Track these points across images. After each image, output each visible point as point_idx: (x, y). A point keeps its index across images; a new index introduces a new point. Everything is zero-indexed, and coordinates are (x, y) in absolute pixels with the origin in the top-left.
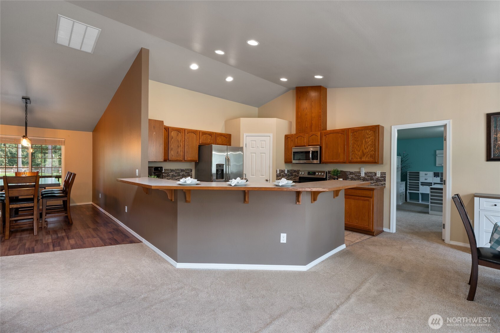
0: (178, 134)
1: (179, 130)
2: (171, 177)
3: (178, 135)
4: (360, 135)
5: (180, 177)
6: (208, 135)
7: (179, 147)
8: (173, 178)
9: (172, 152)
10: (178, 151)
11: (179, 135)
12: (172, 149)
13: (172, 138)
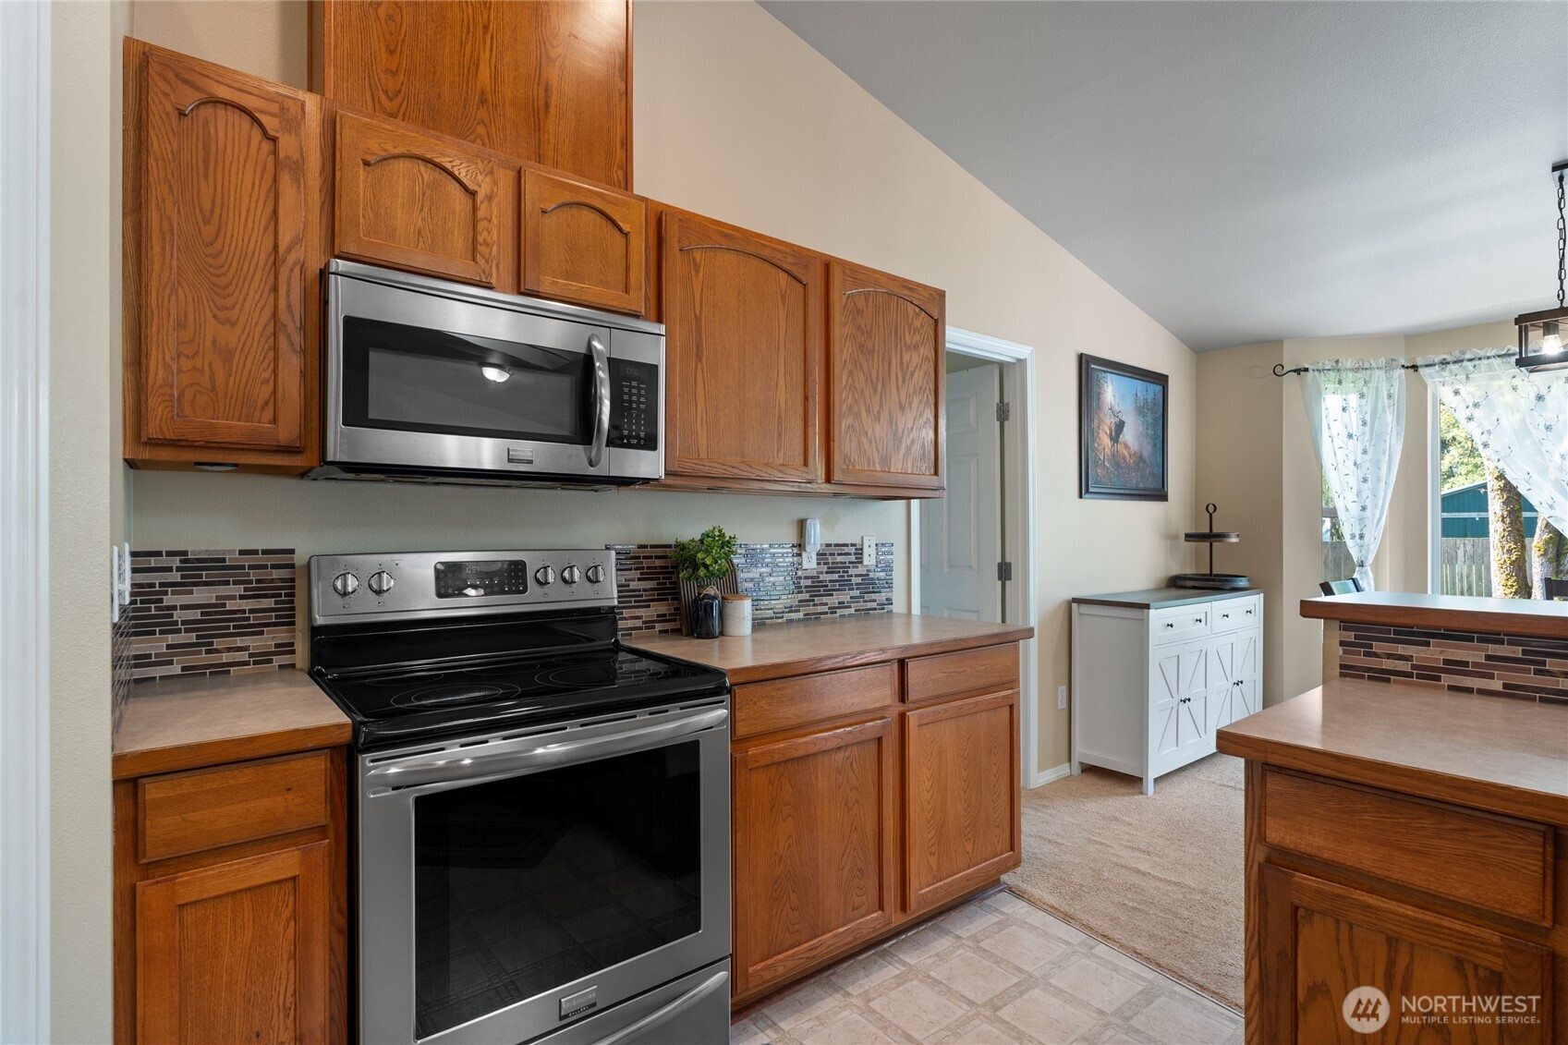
4: (881, 322)
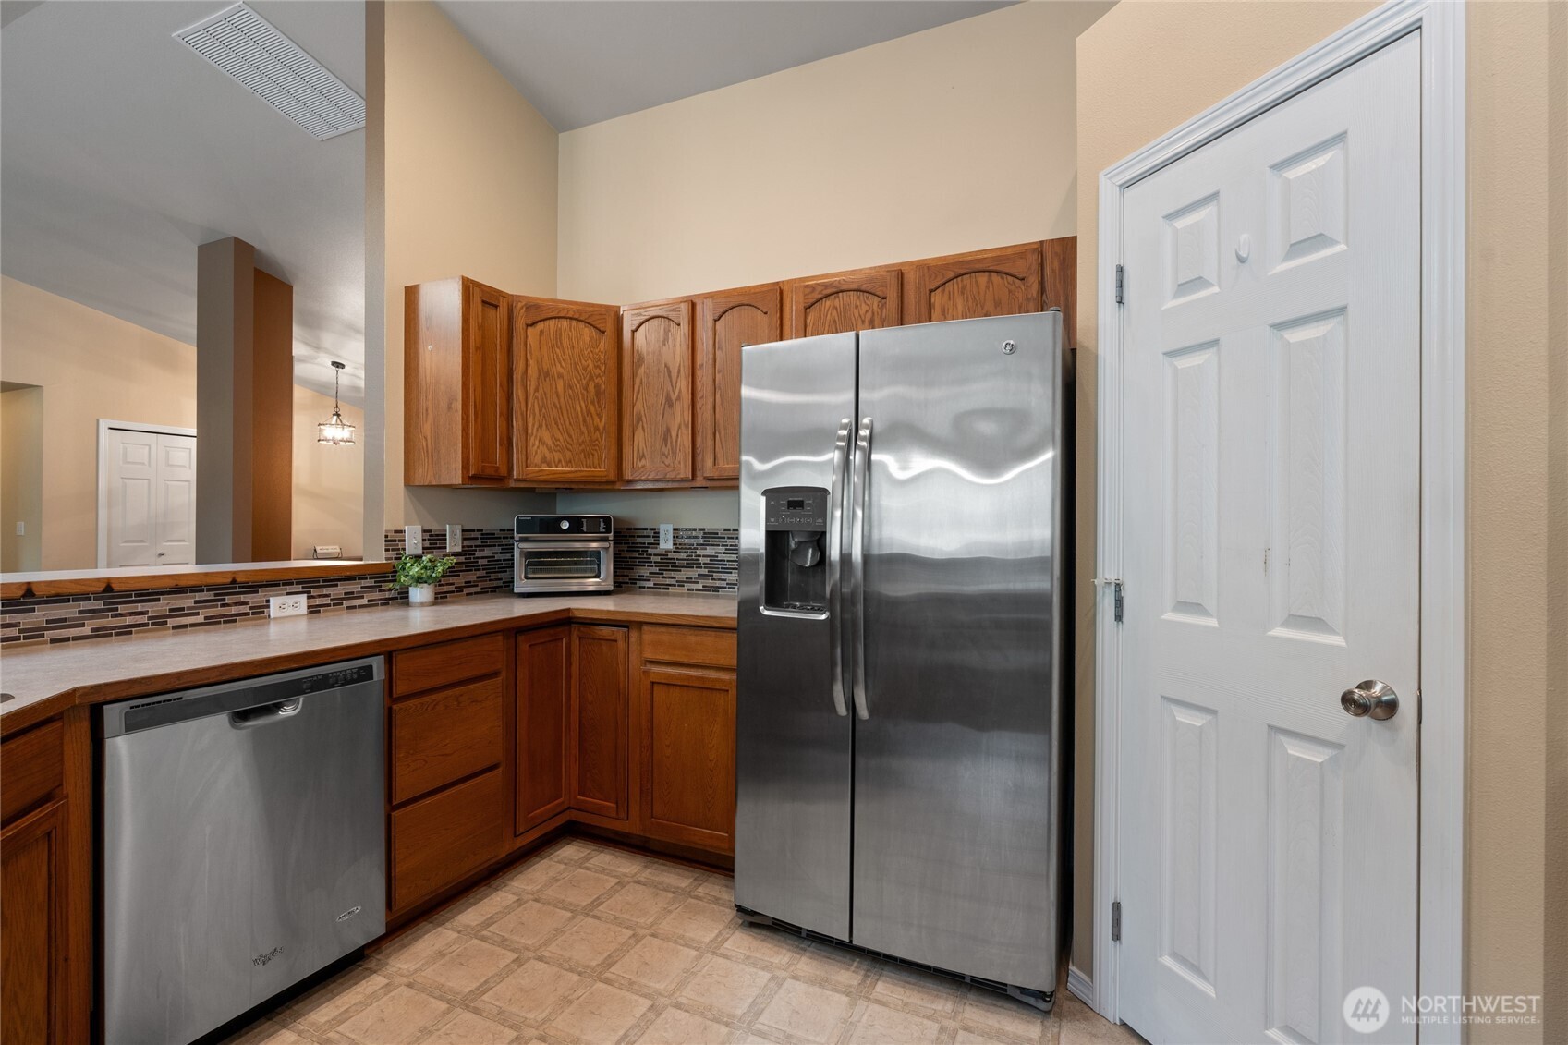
0: (667, 332)
1: (673, 309)
2: (656, 570)
3: (666, 341)
5: (699, 571)
7: (670, 406)
8: (666, 574)
9: (639, 435)
10: (668, 430)
11: (675, 341)
12: (640, 419)
13: (641, 361)
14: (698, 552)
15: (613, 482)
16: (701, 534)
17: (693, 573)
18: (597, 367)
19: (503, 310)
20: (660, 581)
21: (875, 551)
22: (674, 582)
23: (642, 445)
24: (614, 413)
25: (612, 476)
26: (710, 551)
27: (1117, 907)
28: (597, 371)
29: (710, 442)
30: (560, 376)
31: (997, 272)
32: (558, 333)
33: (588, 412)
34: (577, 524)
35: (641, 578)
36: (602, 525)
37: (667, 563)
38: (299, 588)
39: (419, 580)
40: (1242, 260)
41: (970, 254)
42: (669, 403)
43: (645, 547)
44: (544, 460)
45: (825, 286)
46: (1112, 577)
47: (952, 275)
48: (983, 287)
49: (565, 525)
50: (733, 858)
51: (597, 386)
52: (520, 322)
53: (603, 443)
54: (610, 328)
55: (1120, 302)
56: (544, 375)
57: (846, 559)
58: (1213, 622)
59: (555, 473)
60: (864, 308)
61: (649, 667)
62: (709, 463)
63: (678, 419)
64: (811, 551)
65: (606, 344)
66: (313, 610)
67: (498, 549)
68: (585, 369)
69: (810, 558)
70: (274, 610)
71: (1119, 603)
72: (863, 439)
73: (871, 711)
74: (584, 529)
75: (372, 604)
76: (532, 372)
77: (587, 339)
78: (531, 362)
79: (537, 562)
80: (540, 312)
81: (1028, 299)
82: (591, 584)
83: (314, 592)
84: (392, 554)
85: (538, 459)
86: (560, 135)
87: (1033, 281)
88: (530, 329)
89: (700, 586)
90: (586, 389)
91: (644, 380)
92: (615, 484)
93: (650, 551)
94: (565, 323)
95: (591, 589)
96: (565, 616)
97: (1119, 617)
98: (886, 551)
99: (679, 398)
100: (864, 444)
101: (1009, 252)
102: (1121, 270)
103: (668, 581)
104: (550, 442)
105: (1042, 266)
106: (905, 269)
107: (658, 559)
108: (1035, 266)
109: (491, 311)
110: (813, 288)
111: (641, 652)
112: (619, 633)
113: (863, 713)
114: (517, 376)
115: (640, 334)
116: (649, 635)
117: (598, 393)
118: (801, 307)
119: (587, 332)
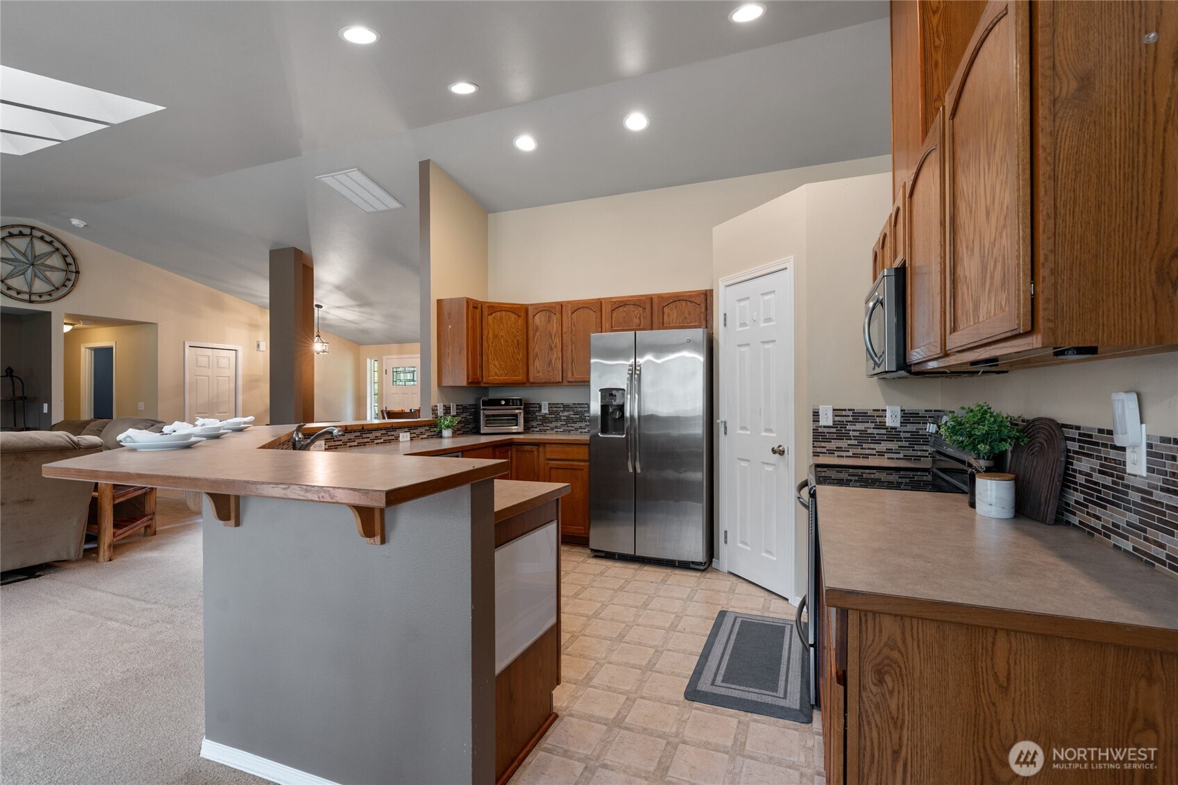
0: (550, 317)
1: (553, 307)
3: (549, 321)
5: (561, 423)
6: (632, 307)
7: (552, 350)
9: (537, 363)
10: (551, 360)
11: (553, 321)
12: (537, 355)
13: (537, 329)
14: (561, 414)
15: (524, 383)
16: (562, 406)
17: (559, 424)
18: (517, 332)
19: (479, 309)
20: (542, 428)
21: (642, 414)
22: (549, 428)
23: (538, 367)
24: (525, 352)
25: (524, 381)
26: (566, 414)
27: (726, 532)
28: (518, 334)
29: (570, 366)
30: (502, 337)
31: (690, 301)
32: (501, 317)
33: (514, 352)
34: (507, 401)
35: (533, 427)
36: (519, 402)
37: (545, 419)
38: (407, 430)
39: (448, 427)
40: (755, 321)
41: (679, 292)
42: (551, 348)
43: (534, 412)
44: (496, 374)
45: (621, 302)
46: (723, 420)
47: (671, 301)
48: (684, 307)
49: (503, 403)
50: (588, 538)
51: (518, 340)
52: (486, 312)
53: (520, 366)
54: (523, 314)
55: (725, 325)
56: (496, 336)
57: (632, 417)
58: (749, 432)
59: (500, 380)
60: (637, 312)
61: (548, 462)
62: (570, 375)
63: (555, 356)
64: (618, 413)
65: (521, 322)
66: (412, 439)
67: (468, 414)
68: (512, 333)
69: (618, 415)
70: (401, 439)
71: (726, 428)
72: (638, 370)
73: (641, 470)
74: (511, 404)
75: (428, 438)
76: (491, 335)
77: (513, 320)
78: (490, 331)
79: (490, 420)
80: (495, 308)
81: (700, 312)
82: (514, 429)
83: (412, 431)
84: (434, 416)
85: (493, 374)
86: (489, 215)
87: (703, 305)
88: (489, 317)
89: (562, 430)
90: (513, 342)
91: (539, 338)
92: (526, 383)
93: (537, 414)
94: (504, 313)
95: (514, 431)
96: (510, 441)
97: (726, 433)
98: (646, 414)
99: (555, 346)
100: (638, 372)
101: (694, 294)
102: (725, 315)
103: (546, 428)
104: (498, 366)
105: (706, 300)
106: (653, 297)
107: (541, 418)
108: (704, 300)
109: (475, 310)
110: (615, 302)
111: (545, 456)
112: (534, 448)
113: (639, 471)
114: (484, 338)
115: (537, 317)
116: (548, 448)
117: (518, 344)
118: (610, 310)
119: (513, 316)
